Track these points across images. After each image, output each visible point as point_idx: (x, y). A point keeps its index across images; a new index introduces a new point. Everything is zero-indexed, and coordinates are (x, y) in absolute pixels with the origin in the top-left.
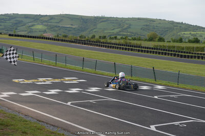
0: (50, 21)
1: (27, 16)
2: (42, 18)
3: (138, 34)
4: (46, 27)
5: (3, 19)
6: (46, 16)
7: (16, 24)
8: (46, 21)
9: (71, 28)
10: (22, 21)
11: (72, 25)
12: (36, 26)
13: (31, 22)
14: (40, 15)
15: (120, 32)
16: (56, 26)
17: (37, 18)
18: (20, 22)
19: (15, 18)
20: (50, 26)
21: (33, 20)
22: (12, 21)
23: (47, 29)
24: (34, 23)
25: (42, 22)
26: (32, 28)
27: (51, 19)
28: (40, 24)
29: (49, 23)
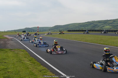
0: (113, 23)
1: (100, 22)
2: (108, 22)
4: (111, 27)
5: (87, 25)
6: (111, 20)
7: (94, 26)
8: (111, 23)
10: (97, 25)
12: (105, 27)
13: (103, 25)
14: (107, 20)
17: (106, 22)
18: (96, 25)
19: (93, 23)
20: (114, 25)
21: (103, 23)
22: (92, 25)
25: (109, 24)
26: (103, 28)
27: (114, 22)
28: (108, 25)
29: (113, 24)
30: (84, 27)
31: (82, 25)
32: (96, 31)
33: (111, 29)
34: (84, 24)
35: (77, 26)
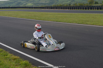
3: (80, 3)
4: (33, 4)
5: (11, 2)
7: (18, 4)
9: (46, 3)
11: (46, 2)
13: (25, 2)
15: (71, 2)
16: (38, 3)
18: (20, 3)
19: (17, 1)
21: (26, 1)
22: (16, 3)
23: (34, 5)
24: (27, 3)
26: (26, 5)
28: (30, 3)
29: (34, 2)
30: (8, 4)
31: (6, 3)
32: (21, 8)
33: (33, 6)
34: (8, 2)
35: (3, 3)
